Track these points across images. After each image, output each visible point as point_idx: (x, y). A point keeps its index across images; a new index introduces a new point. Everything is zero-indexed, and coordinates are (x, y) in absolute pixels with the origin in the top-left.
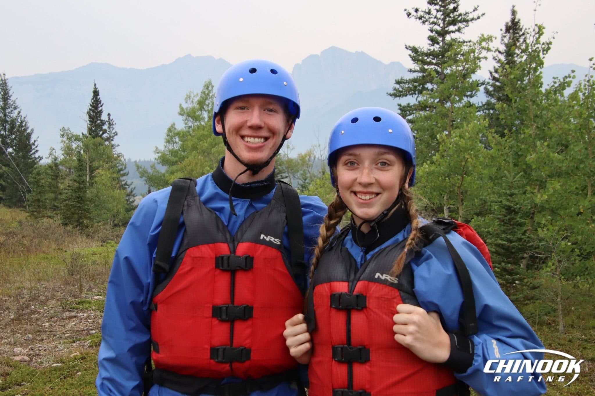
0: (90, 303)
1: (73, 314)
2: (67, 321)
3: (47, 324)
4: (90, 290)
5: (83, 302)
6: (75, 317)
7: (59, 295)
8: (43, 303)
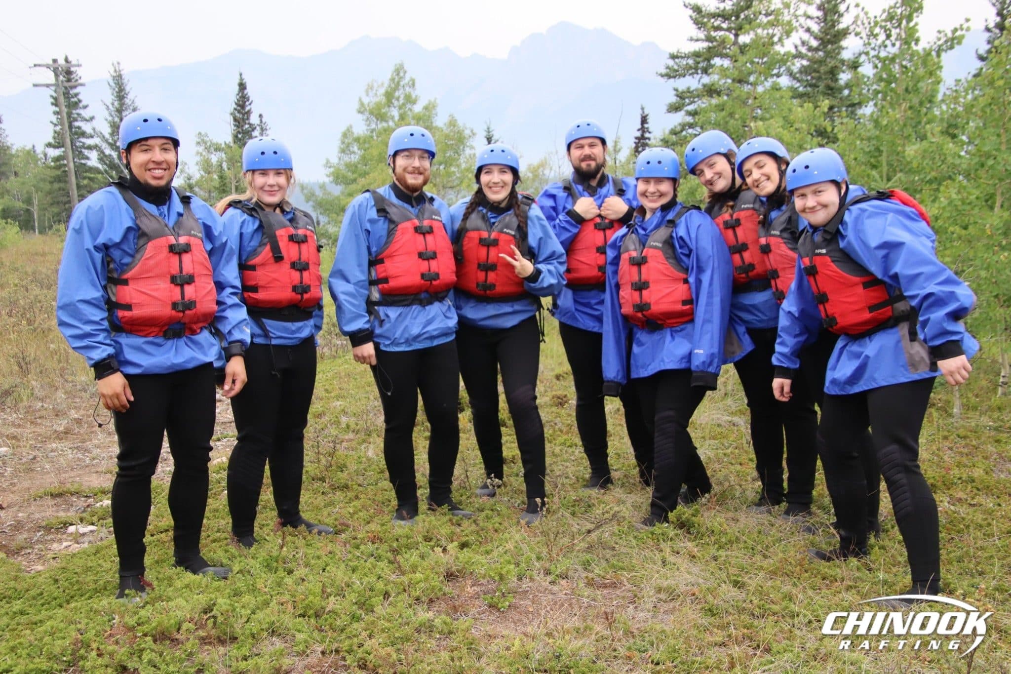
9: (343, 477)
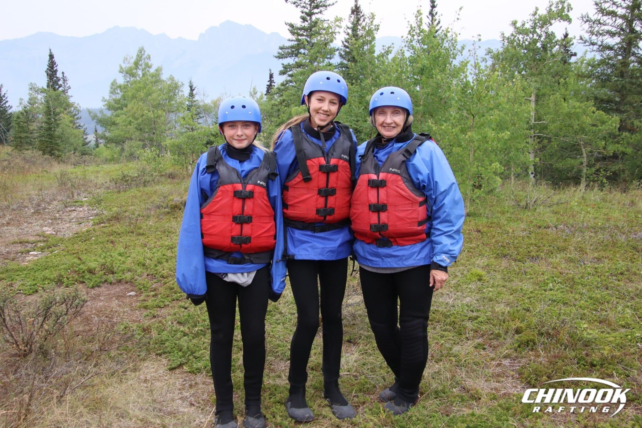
0: (82, 202)
1: (74, 208)
2: (70, 213)
3: (57, 215)
4: (79, 194)
5: (77, 202)
6: (74, 210)
7: (59, 198)
8: (49, 204)
9: (141, 231)
